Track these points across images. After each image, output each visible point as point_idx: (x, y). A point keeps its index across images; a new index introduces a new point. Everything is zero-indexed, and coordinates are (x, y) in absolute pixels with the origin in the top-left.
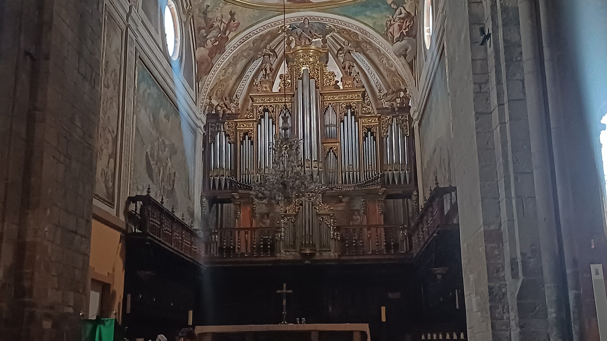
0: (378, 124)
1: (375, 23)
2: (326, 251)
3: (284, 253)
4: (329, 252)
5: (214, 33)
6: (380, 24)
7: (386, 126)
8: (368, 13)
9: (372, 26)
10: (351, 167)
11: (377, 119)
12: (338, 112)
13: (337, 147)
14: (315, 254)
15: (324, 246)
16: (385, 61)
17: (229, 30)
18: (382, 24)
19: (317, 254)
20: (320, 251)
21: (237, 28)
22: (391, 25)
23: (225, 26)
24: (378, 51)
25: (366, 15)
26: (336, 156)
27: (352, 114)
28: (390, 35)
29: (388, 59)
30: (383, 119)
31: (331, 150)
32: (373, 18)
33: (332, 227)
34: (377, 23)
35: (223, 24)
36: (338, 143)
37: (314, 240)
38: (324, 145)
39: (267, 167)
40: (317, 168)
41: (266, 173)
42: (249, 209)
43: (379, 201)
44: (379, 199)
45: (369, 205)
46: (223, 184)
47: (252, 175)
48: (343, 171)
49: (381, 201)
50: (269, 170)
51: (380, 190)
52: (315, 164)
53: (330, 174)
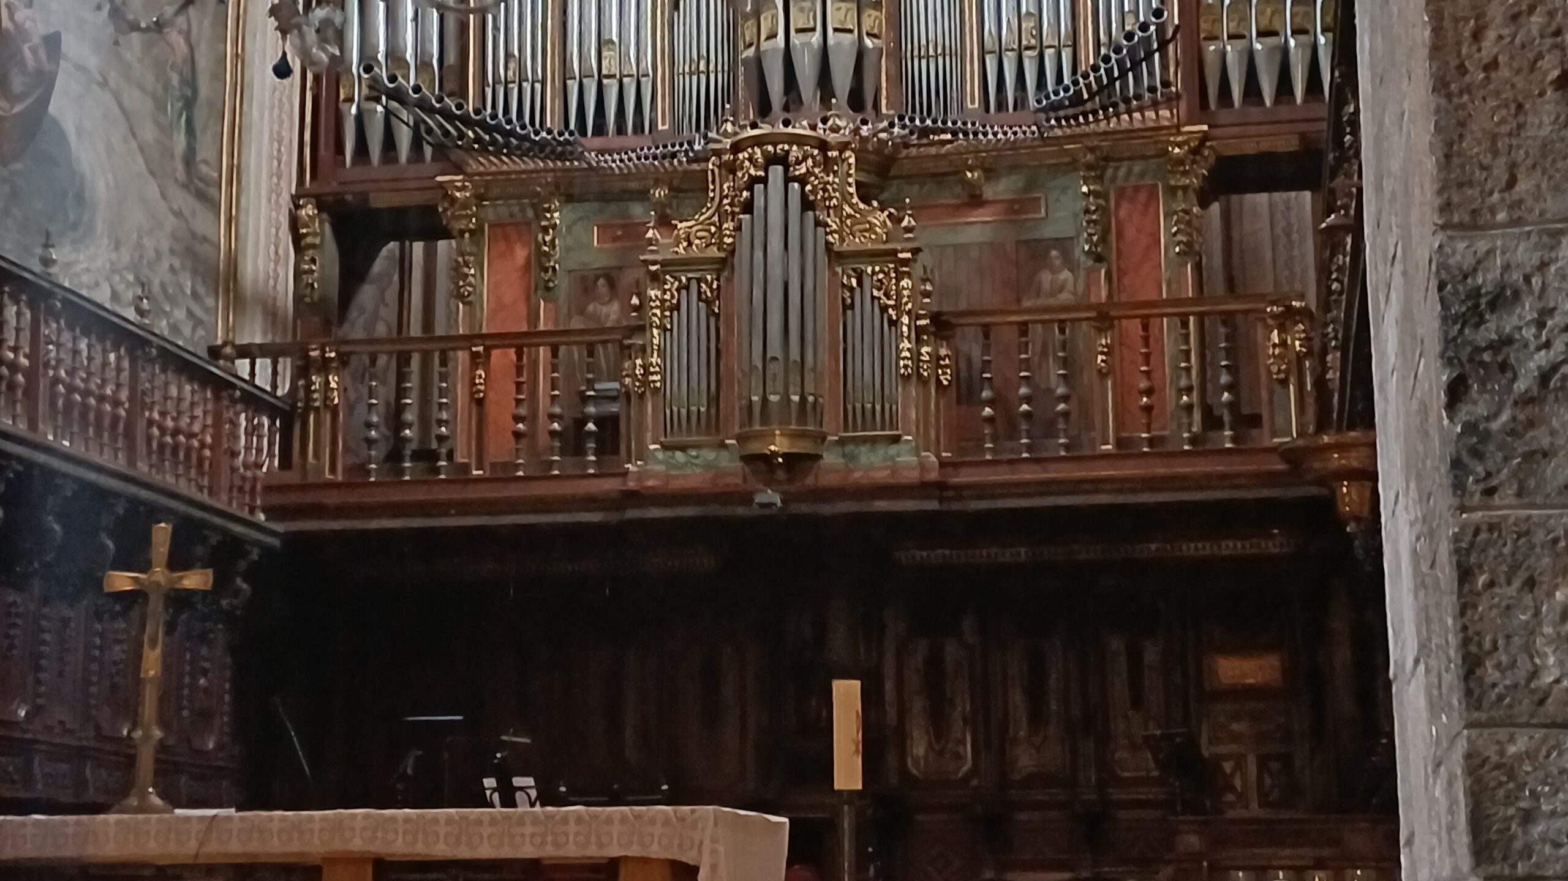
2: (874, 440)
3: (660, 455)
4: (893, 450)
10: (1028, 24)
14: (819, 457)
15: (868, 419)
19: (831, 458)
20: (842, 442)
33: (905, 320)
37: (809, 387)
39: (612, 42)
40: (850, 31)
41: (604, 72)
42: (521, 254)
43: (1172, 191)
44: (1172, 183)
45: (1123, 213)
46: (404, 137)
47: (538, 86)
48: (989, 44)
49: (1180, 193)
50: (622, 58)
51: (1179, 133)
52: (843, 12)
53: (924, 62)
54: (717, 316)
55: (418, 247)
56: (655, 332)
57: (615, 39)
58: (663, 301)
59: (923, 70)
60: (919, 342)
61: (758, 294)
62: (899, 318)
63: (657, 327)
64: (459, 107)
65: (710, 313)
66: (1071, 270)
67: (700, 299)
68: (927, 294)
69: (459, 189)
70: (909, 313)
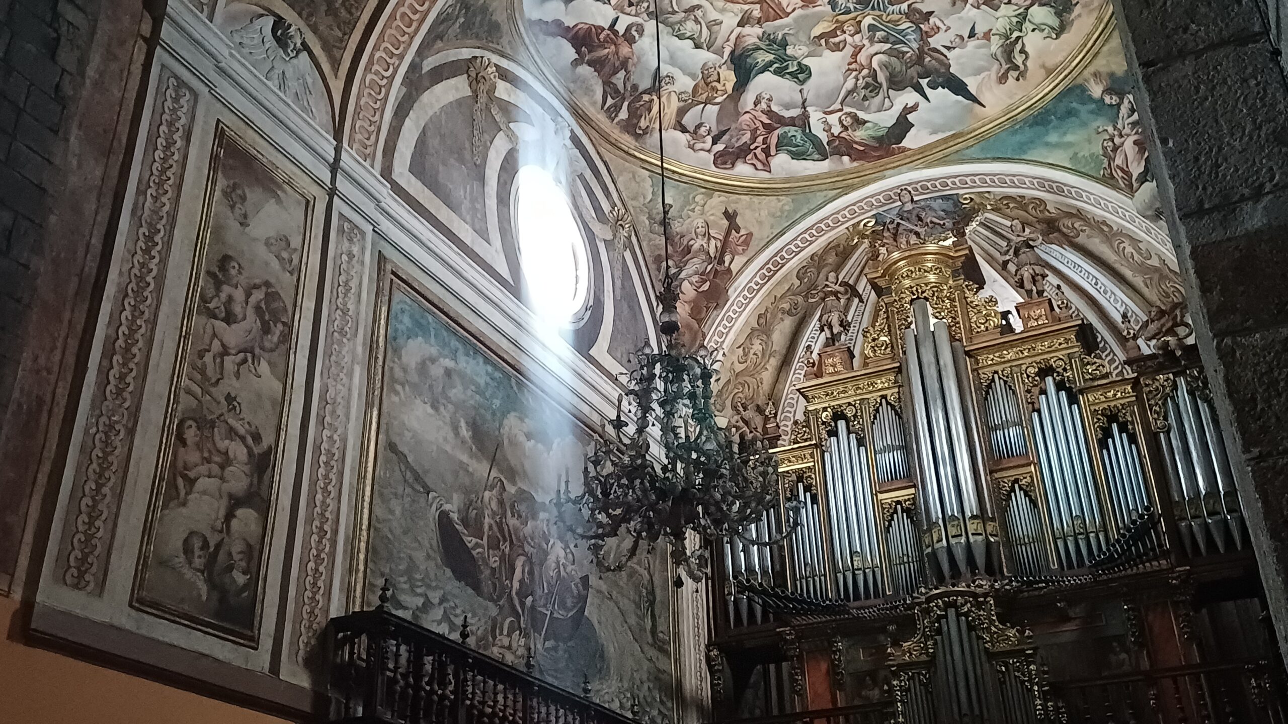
0: (1134, 399)
1: (1074, 158)
5: (694, 266)
6: (1087, 154)
7: (1160, 403)
8: (1053, 138)
9: (1069, 166)
10: (1078, 522)
11: (1129, 388)
12: (1020, 389)
13: (1031, 477)
16: (1129, 249)
17: (731, 252)
18: (1093, 154)
21: (748, 245)
22: (1115, 149)
23: (719, 245)
24: (1105, 228)
25: (1047, 144)
26: (1031, 501)
27: (1060, 386)
28: (1120, 174)
29: (1135, 241)
30: (1147, 385)
31: (1016, 486)
32: (1070, 145)
34: (1080, 155)
35: (713, 242)
36: (1032, 466)
38: (996, 475)
39: (857, 552)
40: (981, 534)
41: (855, 567)
42: (824, 666)
43: (1176, 604)
44: (1175, 599)
45: (1150, 618)
46: (758, 609)
47: (823, 578)
48: (1058, 535)
49: (1181, 605)
50: (864, 560)
51: (1173, 572)
52: (975, 525)
53: (1023, 547)
54: (931, 693)
55: (772, 667)
56: (899, 704)
57: (859, 550)
58: (901, 686)
59: (1024, 552)
60: (1046, 701)
61: (951, 678)
62: (1032, 687)
63: (900, 701)
64: (783, 592)
65: (927, 692)
66: (1127, 653)
67: (920, 685)
68: (1045, 673)
69: (788, 635)
70: (1037, 684)
